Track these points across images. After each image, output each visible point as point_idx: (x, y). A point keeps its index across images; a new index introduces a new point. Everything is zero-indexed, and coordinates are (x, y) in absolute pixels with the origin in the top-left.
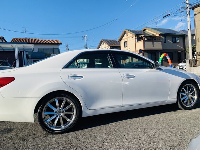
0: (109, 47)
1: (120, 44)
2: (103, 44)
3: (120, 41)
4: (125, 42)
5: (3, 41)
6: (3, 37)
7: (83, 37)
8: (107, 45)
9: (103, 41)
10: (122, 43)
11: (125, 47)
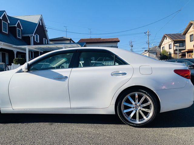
0: (173, 42)
1: (185, 38)
2: (166, 39)
3: (185, 35)
4: (190, 36)
5: (71, 42)
6: (71, 39)
7: (145, 33)
8: (170, 40)
9: (166, 36)
10: (187, 37)
11: (191, 41)
